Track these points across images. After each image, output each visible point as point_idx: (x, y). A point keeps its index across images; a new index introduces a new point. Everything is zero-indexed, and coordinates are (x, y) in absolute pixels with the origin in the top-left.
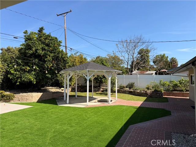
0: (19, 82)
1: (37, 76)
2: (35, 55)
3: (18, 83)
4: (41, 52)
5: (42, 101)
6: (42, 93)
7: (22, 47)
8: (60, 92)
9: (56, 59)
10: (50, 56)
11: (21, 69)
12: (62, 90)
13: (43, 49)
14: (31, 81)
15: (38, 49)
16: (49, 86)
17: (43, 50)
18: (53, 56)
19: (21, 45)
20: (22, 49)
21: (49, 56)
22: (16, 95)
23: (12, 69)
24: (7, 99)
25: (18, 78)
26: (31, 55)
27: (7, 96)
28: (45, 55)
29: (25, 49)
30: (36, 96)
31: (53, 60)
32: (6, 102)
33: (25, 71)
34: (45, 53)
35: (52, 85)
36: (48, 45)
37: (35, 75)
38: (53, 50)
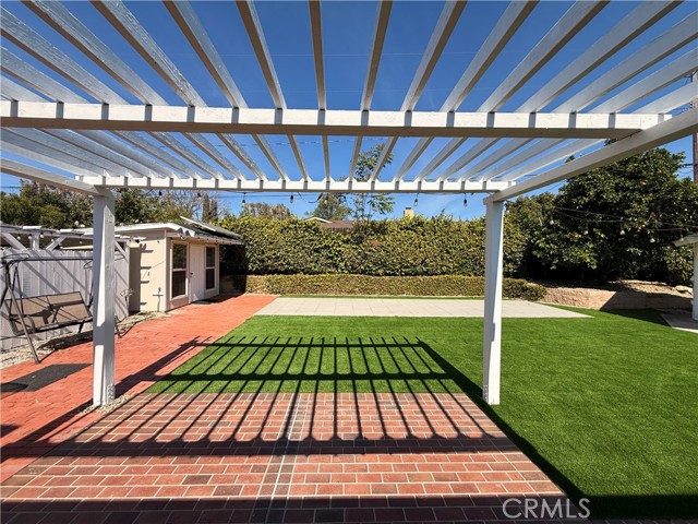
0: (557, 265)
1: (599, 252)
2: (597, 205)
3: (554, 267)
4: (612, 196)
5: (615, 309)
6: (614, 293)
7: (562, 193)
8: (675, 296)
9: (663, 208)
10: (640, 202)
11: (560, 239)
12: (682, 292)
13: (617, 189)
14: (585, 264)
15: (603, 192)
16: (631, 279)
17: (617, 191)
18: (651, 202)
19: (560, 190)
20: (562, 197)
21: (636, 201)
22: (549, 290)
23: (540, 239)
24: (532, 295)
25: (553, 256)
26: (585, 206)
27: (532, 290)
28: (625, 203)
29: (570, 196)
30: (598, 297)
31: (650, 211)
32: (529, 300)
33: (569, 242)
34: (625, 196)
35: (641, 276)
36: (634, 176)
37: (596, 251)
38: (651, 186)
